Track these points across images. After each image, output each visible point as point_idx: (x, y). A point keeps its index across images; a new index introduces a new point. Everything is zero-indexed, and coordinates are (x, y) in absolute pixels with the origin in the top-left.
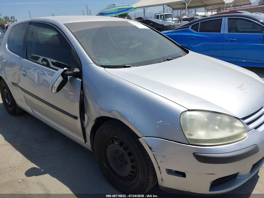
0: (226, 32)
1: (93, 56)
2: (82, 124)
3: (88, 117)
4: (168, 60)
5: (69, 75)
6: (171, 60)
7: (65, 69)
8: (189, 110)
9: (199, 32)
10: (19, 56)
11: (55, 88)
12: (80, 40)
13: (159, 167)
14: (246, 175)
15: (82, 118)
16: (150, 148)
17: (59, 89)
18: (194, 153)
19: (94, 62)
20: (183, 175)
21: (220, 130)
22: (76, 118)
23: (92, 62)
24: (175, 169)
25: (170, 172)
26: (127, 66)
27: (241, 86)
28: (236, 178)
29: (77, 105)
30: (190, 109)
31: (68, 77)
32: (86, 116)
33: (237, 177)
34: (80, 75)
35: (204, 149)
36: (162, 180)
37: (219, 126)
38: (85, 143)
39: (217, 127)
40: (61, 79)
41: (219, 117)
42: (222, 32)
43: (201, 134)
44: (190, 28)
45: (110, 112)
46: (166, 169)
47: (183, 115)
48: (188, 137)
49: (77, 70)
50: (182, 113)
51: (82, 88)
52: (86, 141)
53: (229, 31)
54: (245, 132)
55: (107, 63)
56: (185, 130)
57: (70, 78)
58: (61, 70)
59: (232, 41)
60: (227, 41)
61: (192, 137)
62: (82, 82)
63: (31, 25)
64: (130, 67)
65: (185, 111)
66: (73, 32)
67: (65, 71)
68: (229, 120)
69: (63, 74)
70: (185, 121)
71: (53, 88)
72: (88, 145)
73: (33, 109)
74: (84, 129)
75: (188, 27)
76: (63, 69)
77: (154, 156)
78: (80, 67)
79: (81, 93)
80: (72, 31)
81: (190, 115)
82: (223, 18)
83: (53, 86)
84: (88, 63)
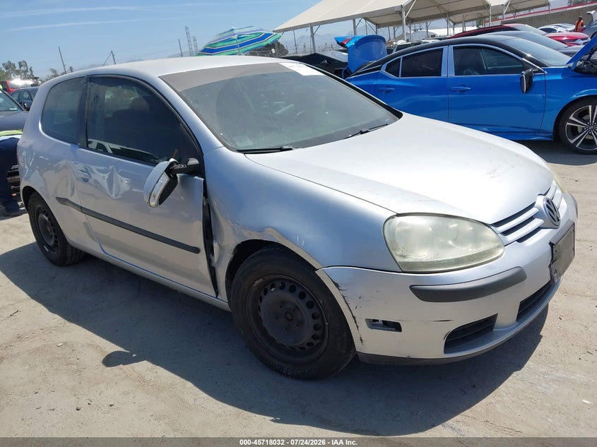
0: (452, 75)
1: (221, 134)
2: (210, 261)
3: (220, 246)
4: (362, 133)
5: (180, 171)
6: (367, 132)
7: (172, 160)
8: (398, 215)
9: (400, 78)
10: (69, 145)
11: (154, 196)
12: (195, 106)
13: (354, 317)
14: (510, 326)
15: (209, 250)
16: (337, 285)
17: (162, 199)
18: (411, 287)
19: (225, 145)
20: (396, 327)
21: (455, 246)
22: (196, 250)
23: (221, 145)
24: (382, 317)
25: (373, 324)
26: (285, 147)
27: (495, 170)
28: (492, 330)
29: (198, 227)
30: (399, 213)
31: (178, 175)
32: (215, 245)
33: (494, 330)
34: (199, 170)
35: (429, 277)
36: (361, 340)
37: (455, 240)
38: (217, 296)
39: (451, 243)
40: (165, 180)
41: (453, 225)
42: (444, 75)
43: (422, 255)
44: (383, 71)
45: (261, 230)
46: (366, 320)
47: (390, 224)
48: (399, 259)
49: (193, 161)
50: (387, 220)
51: (206, 194)
52: (217, 293)
53: (457, 73)
54: (499, 247)
55: (249, 144)
56: (395, 250)
57: (182, 178)
58: (164, 165)
59: (463, 92)
60: (454, 91)
61: (406, 260)
62: (205, 183)
63: (92, 83)
64: (291, 149)
65: (392, 217)
66: (179, 91)
67: (172, 164)
68: (471, 228)
69: (169, 171)
70: (393, 233)
71: (152, 198)
72: (223, 300)
73: (103, 247)
74: (212, 271)
75: (379, 69)
76: (168, 160)
77: (344, 298)
78: (200, 156)
79: (205, 202)
80: (177, 89)
81: (400, 224)
82: (445, 48)
83: (151, 194)
84: (212, 147)
